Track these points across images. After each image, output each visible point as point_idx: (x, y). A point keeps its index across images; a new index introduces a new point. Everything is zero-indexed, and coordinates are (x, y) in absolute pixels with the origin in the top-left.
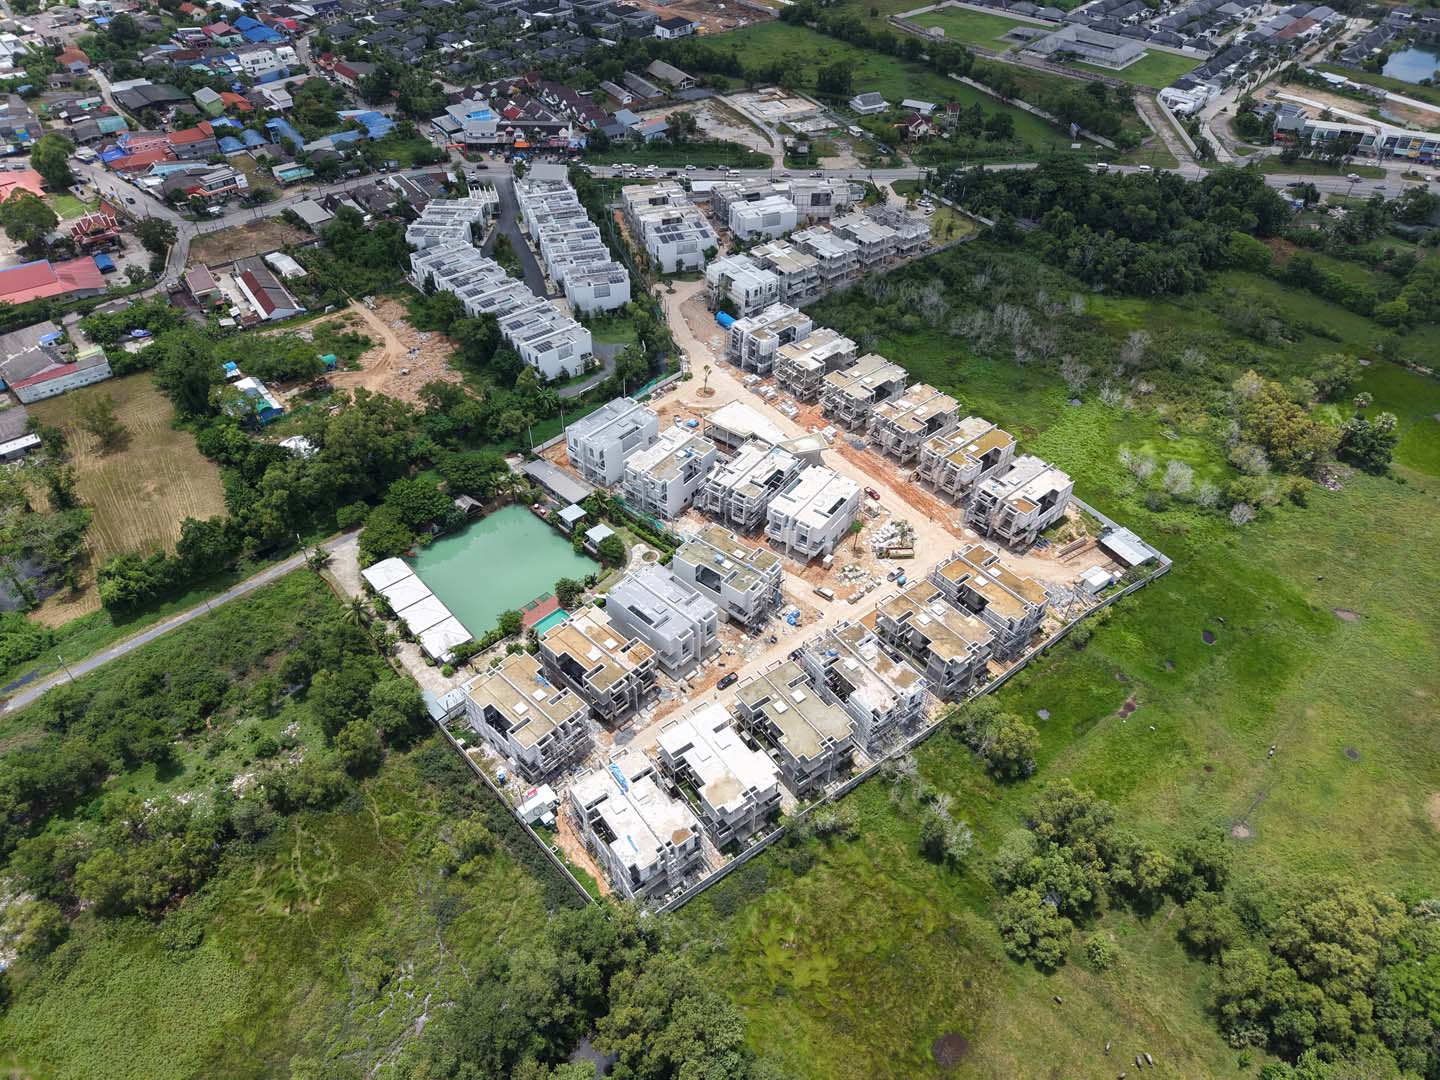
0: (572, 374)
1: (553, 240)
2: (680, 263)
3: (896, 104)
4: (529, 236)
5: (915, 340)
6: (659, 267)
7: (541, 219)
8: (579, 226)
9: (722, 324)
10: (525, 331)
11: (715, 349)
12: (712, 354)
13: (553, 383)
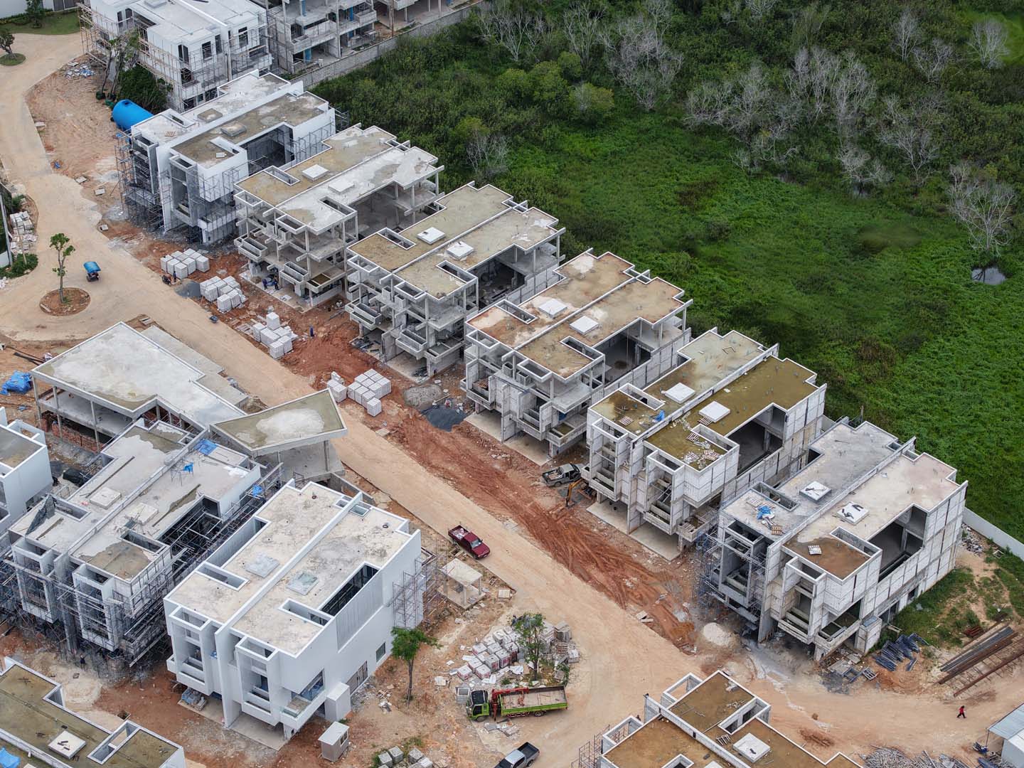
9: (122, 127)
11: (102, 191)
12: (94, 204)
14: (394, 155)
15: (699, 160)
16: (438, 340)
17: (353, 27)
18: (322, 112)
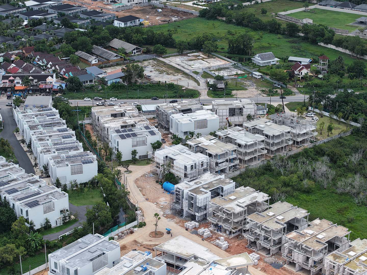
0: (53, 225)
1: (41, 140)
2: (134, 153)
3: (285, 60)
4: (23, 141)
5: (313, 197)
6: (119, 156)
7: (31, 128)
8: (59, 131)
9: (167, 190)
10: (18, 194)
11: (162, 206)
12: (160, 210)
13: (38, 230)
14: (255, 194)
15: (342, 202)
16: (274, 244)
17: (232, 164)
18: (232, 183)
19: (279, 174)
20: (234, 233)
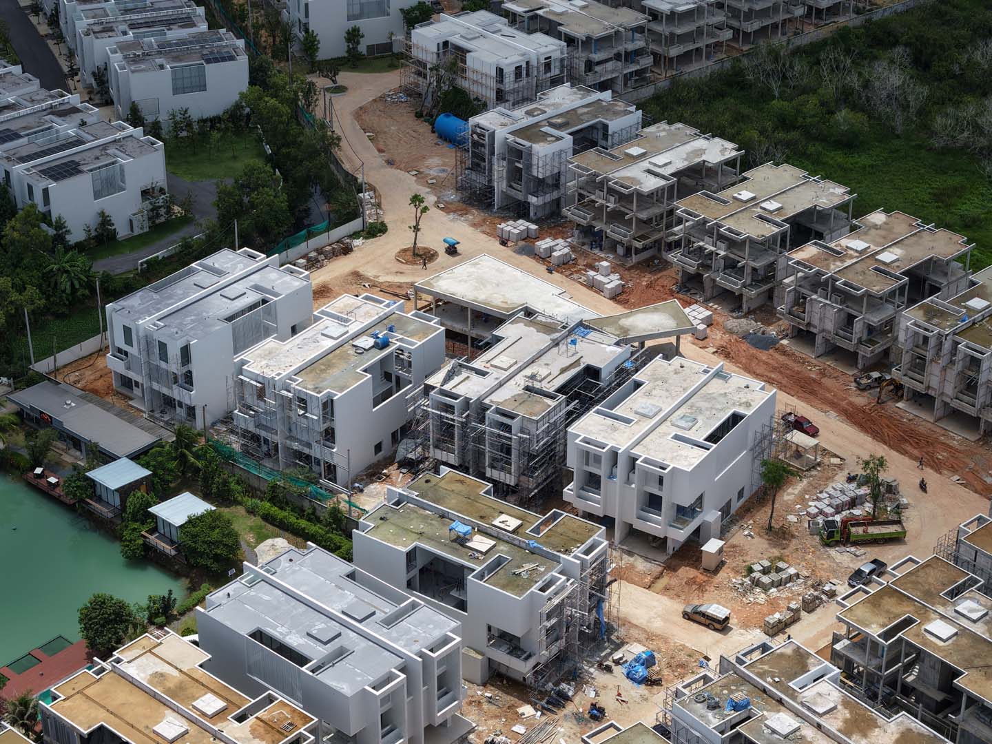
0: (122, 232)
2: (353, 36)
4: (37, 9)
5: (864, 160)
6: (310, 44)
9: (448, 138)
10: (20, 145)
11: (434, 181)
12: (428, 190)
13: (80, 247)
14: (701, 143)
15: (946, 173)
16: (752, 280)
17: (633, 68)
18: (632, 112)
19: (766, 95)
20: (638, 251)
